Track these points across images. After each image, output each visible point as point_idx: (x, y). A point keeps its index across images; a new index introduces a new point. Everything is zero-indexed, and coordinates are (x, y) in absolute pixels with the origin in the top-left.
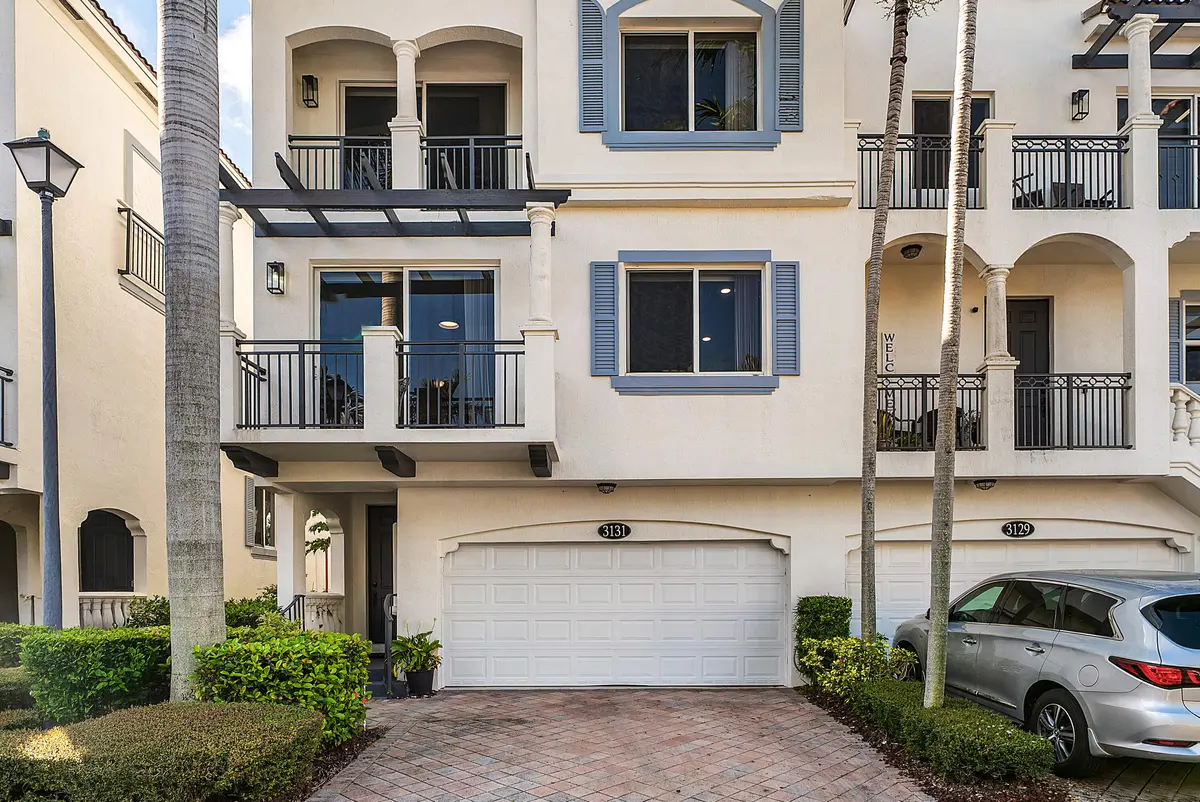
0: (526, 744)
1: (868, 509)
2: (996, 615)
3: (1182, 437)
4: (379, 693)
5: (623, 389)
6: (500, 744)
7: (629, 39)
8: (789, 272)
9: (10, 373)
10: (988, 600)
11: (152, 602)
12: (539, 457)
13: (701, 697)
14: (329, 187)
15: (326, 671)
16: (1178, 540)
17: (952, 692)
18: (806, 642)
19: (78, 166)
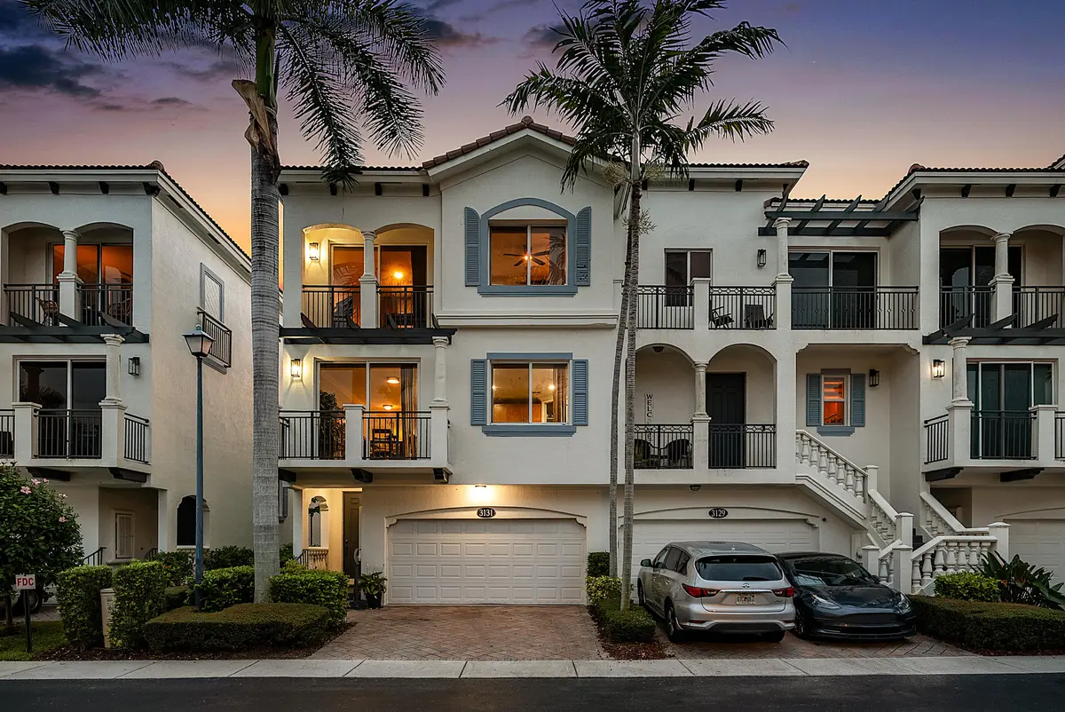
0: (426, 629)
2: (667, 565)
3: (805, 460)
4: (353, 607)
5: (489, 433)
6: (414, 629)
8: (583, 366)
9: (147, 421)
10: (664, 558)
11: (213, 552)
12: (438, 474)
14: (325, 326)
16: (811, 520)
18: (591, 578)
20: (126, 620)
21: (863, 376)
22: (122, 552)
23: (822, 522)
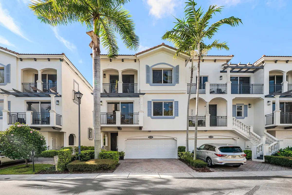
0: (140, 165)
1: (187, 135)
2: (204, 149)
3: (234, 125)
5: (152, 118)
6: (137, 165)
7: (153, 70)
8: (177, 103)
9: (61, 116)
10: (203, 147)
11: (77, 147)
12: (140, 128)
13: (164, 160)
15: (116, 155)
16: (235, 138)
17: (197, 158)
18: (179, 152)
19: (82, 94)
20: (62, 164)
21: (247, 105)
22: (54, 147)
23: (237, 139)
